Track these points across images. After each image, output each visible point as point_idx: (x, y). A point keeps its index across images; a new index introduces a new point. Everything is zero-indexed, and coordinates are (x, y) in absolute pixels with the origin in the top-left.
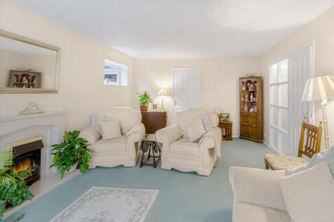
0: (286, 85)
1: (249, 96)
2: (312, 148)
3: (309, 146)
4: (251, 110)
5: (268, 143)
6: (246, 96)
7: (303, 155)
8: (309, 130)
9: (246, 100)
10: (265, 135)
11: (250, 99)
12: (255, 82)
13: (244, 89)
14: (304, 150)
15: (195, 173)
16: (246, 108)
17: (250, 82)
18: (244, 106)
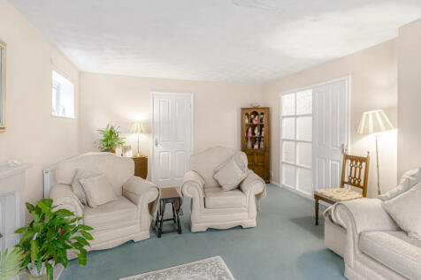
0: (310, 118)
1: (253, 130)
2: (357, 177)
3: (353, 176)
4: (256, 147)
5: (279, 182)
6: (250, 130)
7: (345, 185)
8: (352, 161)
9: (250, 135)
10: (272, 174)
11: (254, 134)
12: (262, 114)
13: (247, 121)
14: (346, 180)
15: (240, 227)
16: (249, 145)
17: (255, 113)
18: (247, 141)
